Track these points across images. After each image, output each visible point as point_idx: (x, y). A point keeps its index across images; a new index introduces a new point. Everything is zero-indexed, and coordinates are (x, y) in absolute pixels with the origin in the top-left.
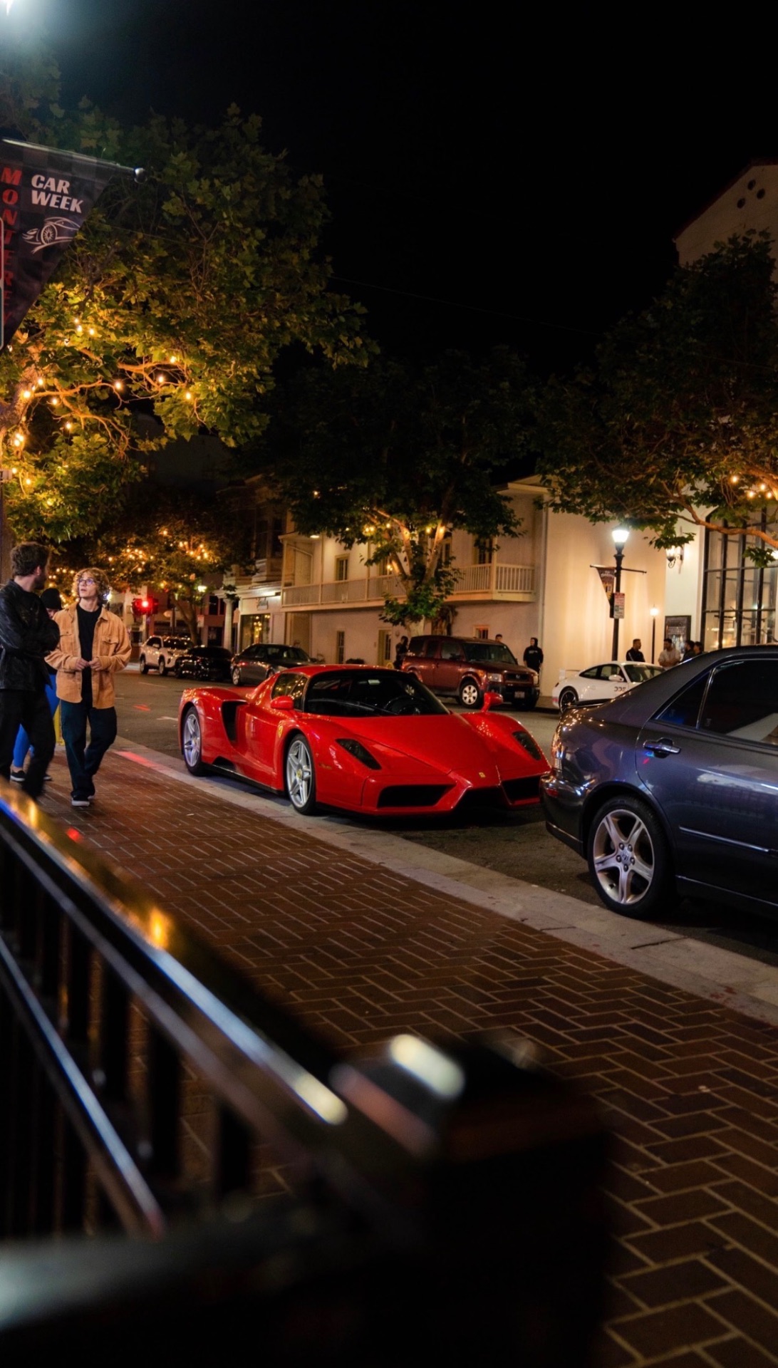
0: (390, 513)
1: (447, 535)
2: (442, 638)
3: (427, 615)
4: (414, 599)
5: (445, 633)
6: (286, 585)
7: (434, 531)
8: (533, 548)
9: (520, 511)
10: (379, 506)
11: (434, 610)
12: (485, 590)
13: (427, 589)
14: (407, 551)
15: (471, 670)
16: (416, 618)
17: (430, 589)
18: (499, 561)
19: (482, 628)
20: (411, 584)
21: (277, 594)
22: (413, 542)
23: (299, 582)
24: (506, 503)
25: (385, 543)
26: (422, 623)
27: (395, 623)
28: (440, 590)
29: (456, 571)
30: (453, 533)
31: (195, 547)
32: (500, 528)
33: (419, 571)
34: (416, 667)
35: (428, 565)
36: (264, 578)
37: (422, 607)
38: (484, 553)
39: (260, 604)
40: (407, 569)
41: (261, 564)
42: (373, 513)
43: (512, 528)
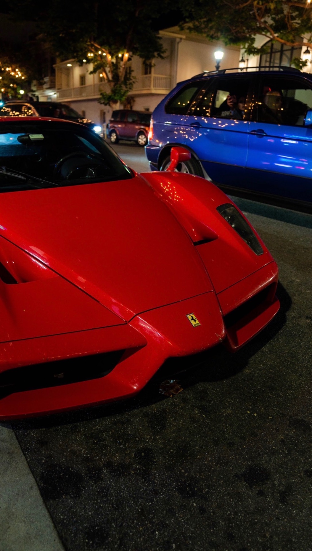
0: (101, 45)
1: (129, 59)
2: (128, 111)
3: (120, 100)
4: (114, 91)
5: (129, 109)
6: (59, 89)
7: (123, 55)
8: (171, 67)
9: (165, 46)
10: (95, 41)
11: (124, 97)
12: (147, 88)
13: (120, 87)
14: (110, 67)
15: (142, 127)
16: (115, 102)
17: (121, 87)
18: (155, 73)
19: (146, 107)
20: (113, 84)
21: (55, 94)
22: (113, 63)
23: (64, 87)
24: (159, 40)
25: (99, 62)
26: (118, 104)
27: (106, 105)
28: (126, 88)
29: (135, 78)
30: (132, 58)
31: (14, 70)
32: (156, 54)
33: (116, 77)
34: (116, 126)
35: (120, 74)
36: (48, 86)
37: (118, 96)
38: (147, 69)
39: (48, 99)
40: (110, 76)
41: (46, 79)
42: (92, 45)
43: (162, 55)
